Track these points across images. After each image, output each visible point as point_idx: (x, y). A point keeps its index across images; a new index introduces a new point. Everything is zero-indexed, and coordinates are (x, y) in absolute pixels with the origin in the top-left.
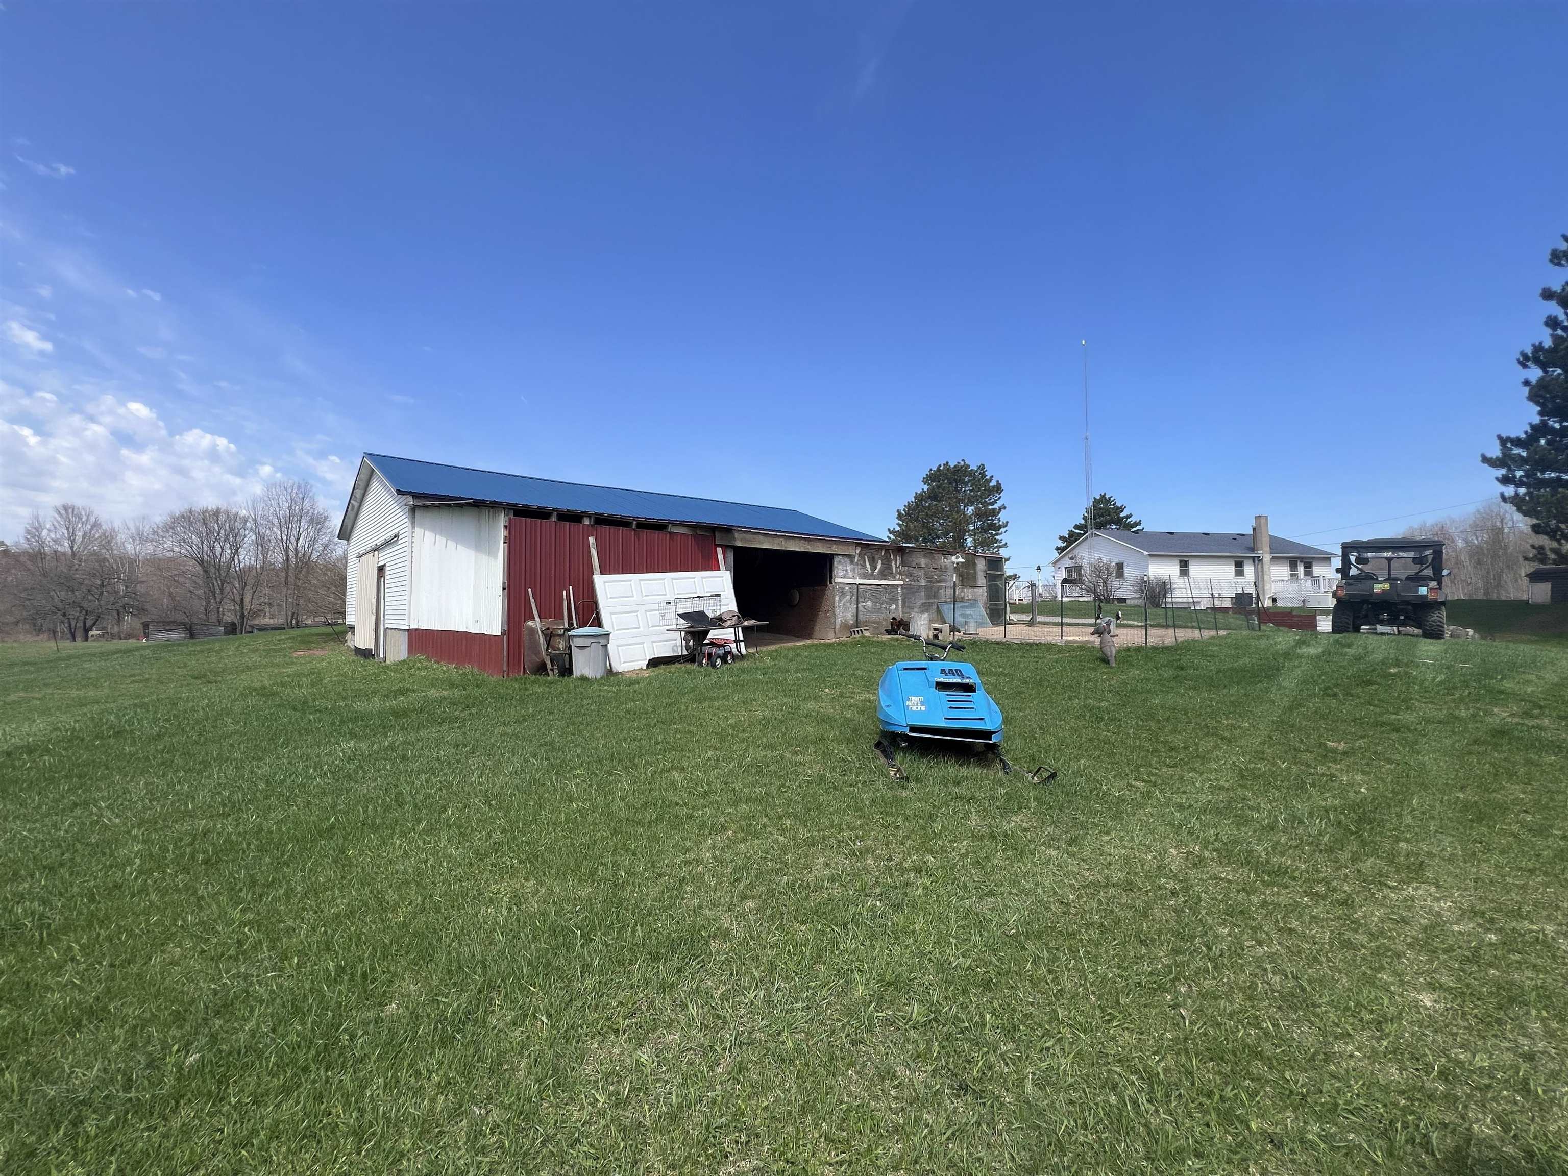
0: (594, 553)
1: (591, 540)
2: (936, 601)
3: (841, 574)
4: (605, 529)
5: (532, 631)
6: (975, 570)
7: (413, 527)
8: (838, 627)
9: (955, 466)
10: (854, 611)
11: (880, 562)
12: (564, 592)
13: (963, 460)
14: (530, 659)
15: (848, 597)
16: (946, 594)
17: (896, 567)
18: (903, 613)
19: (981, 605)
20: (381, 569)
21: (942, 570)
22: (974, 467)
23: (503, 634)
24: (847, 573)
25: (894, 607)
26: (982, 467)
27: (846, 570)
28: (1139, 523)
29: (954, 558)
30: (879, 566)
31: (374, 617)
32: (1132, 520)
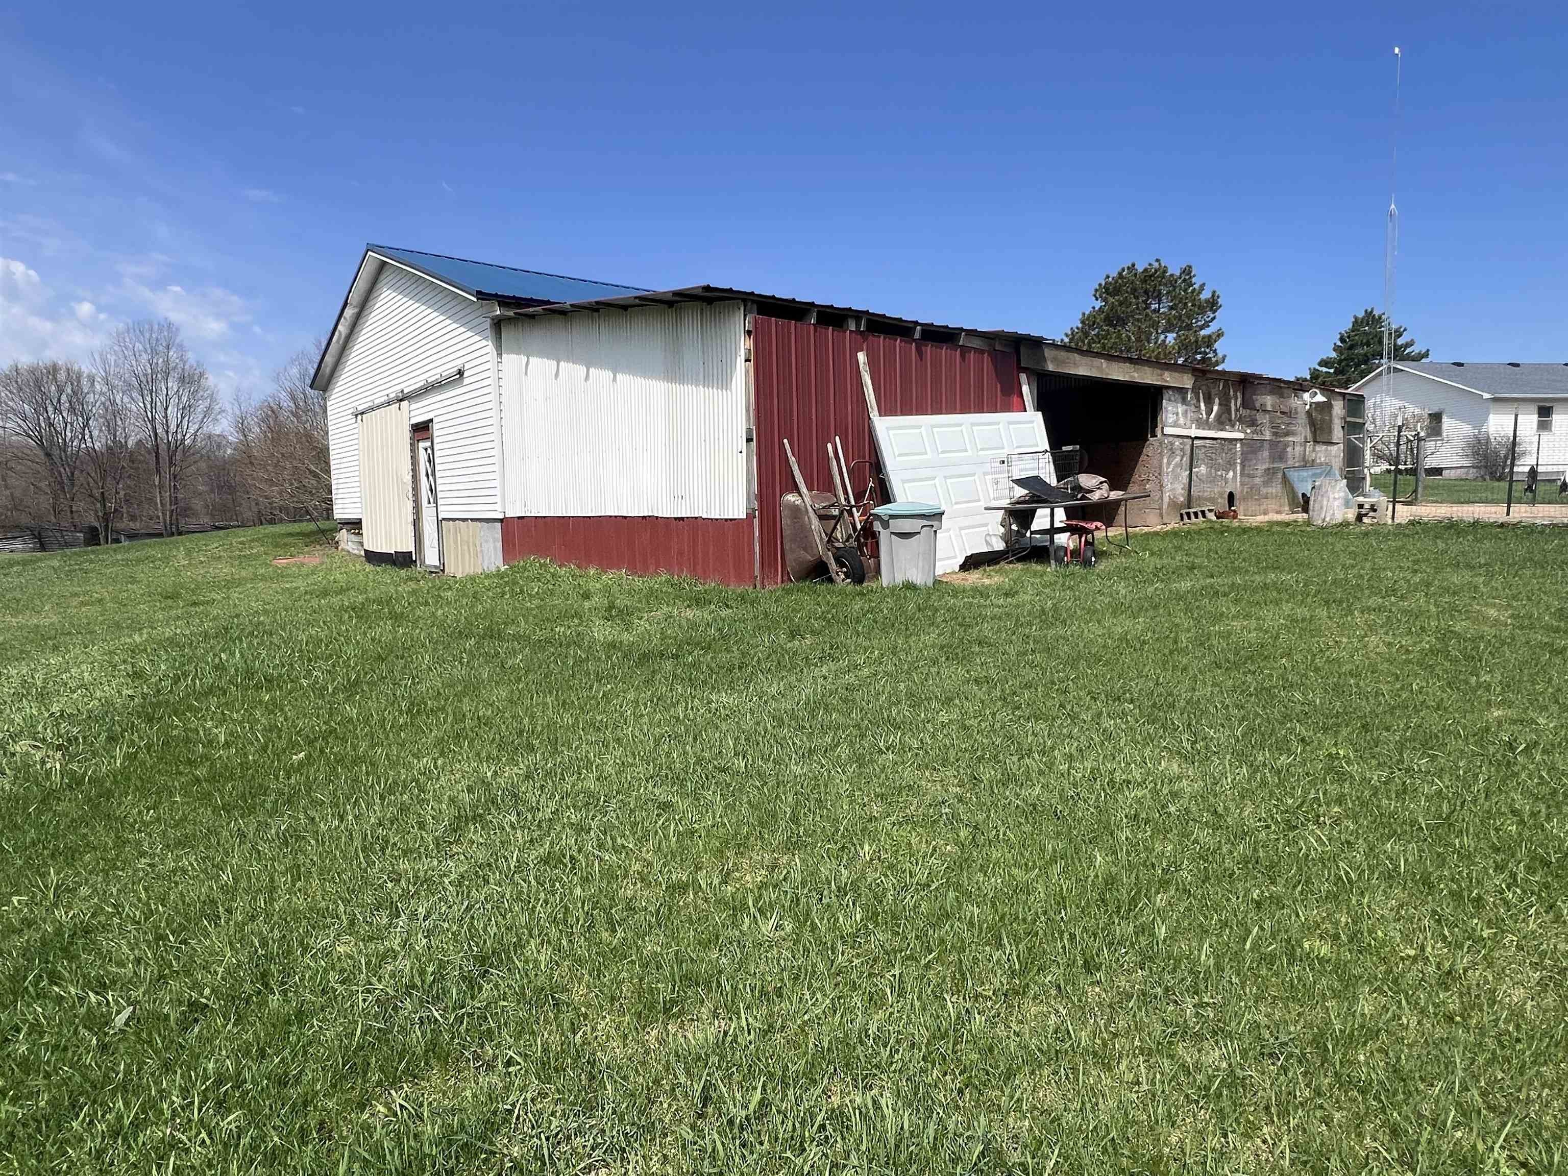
0: (867, 379)
1: (861, 357)
2: (1282, 466)
3: (1171, 419)
4: (881, 340)
5: (796, 511)
6: (1331, 416)
7: (500, 355)
8: (1165, 506)
9: (1146, 270)
10: (1185, 481)
11: (1217, 401)
12: (829, 446)
13: (1157, 260)
14: (797, 556)
15: (1178, 459)
16: (1294, 452)
17: (1237, 410)
18: (1242, 484)
19: (1337, 473)
20: (422, 430)
21: (1288, 414)
22: (1174, 270)
23: (750, 516)
24: (1178, 420)
25: (1231, 474)
26: (1187, 271)
27: (1177, 414)
28: (1426, 355)
29: (1306, 396)
30: (1216, 408)
31: (410, 504)
32: (1415, 349)
